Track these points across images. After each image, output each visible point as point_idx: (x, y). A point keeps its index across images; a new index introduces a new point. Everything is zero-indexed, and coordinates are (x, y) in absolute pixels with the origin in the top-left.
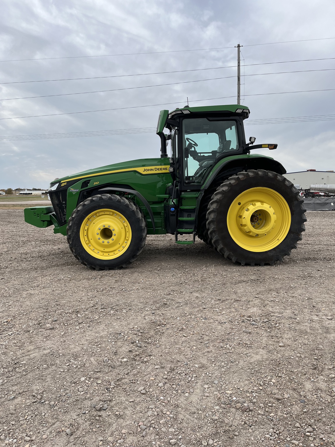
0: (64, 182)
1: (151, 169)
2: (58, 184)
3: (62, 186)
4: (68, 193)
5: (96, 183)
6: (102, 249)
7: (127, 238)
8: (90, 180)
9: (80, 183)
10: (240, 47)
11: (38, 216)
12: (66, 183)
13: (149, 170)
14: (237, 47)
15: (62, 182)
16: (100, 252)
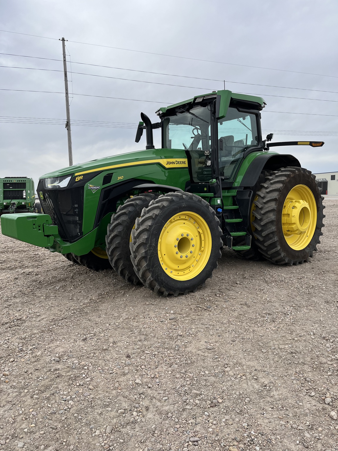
0: (79, 176)
1: (173, 162)
2: (69, 178)
3: (76, 180)
4: (86, 191)
5: (121, 178)
6: (176, 267)
7: (202, 249)
8: (112, 174)
9: (101, 178)
10: (65, 41)
11: (39, 228)
12: (82, 176)
13: (171, 163)
14: (62, 40)
15: (76, 174)
16: (173, 271)
